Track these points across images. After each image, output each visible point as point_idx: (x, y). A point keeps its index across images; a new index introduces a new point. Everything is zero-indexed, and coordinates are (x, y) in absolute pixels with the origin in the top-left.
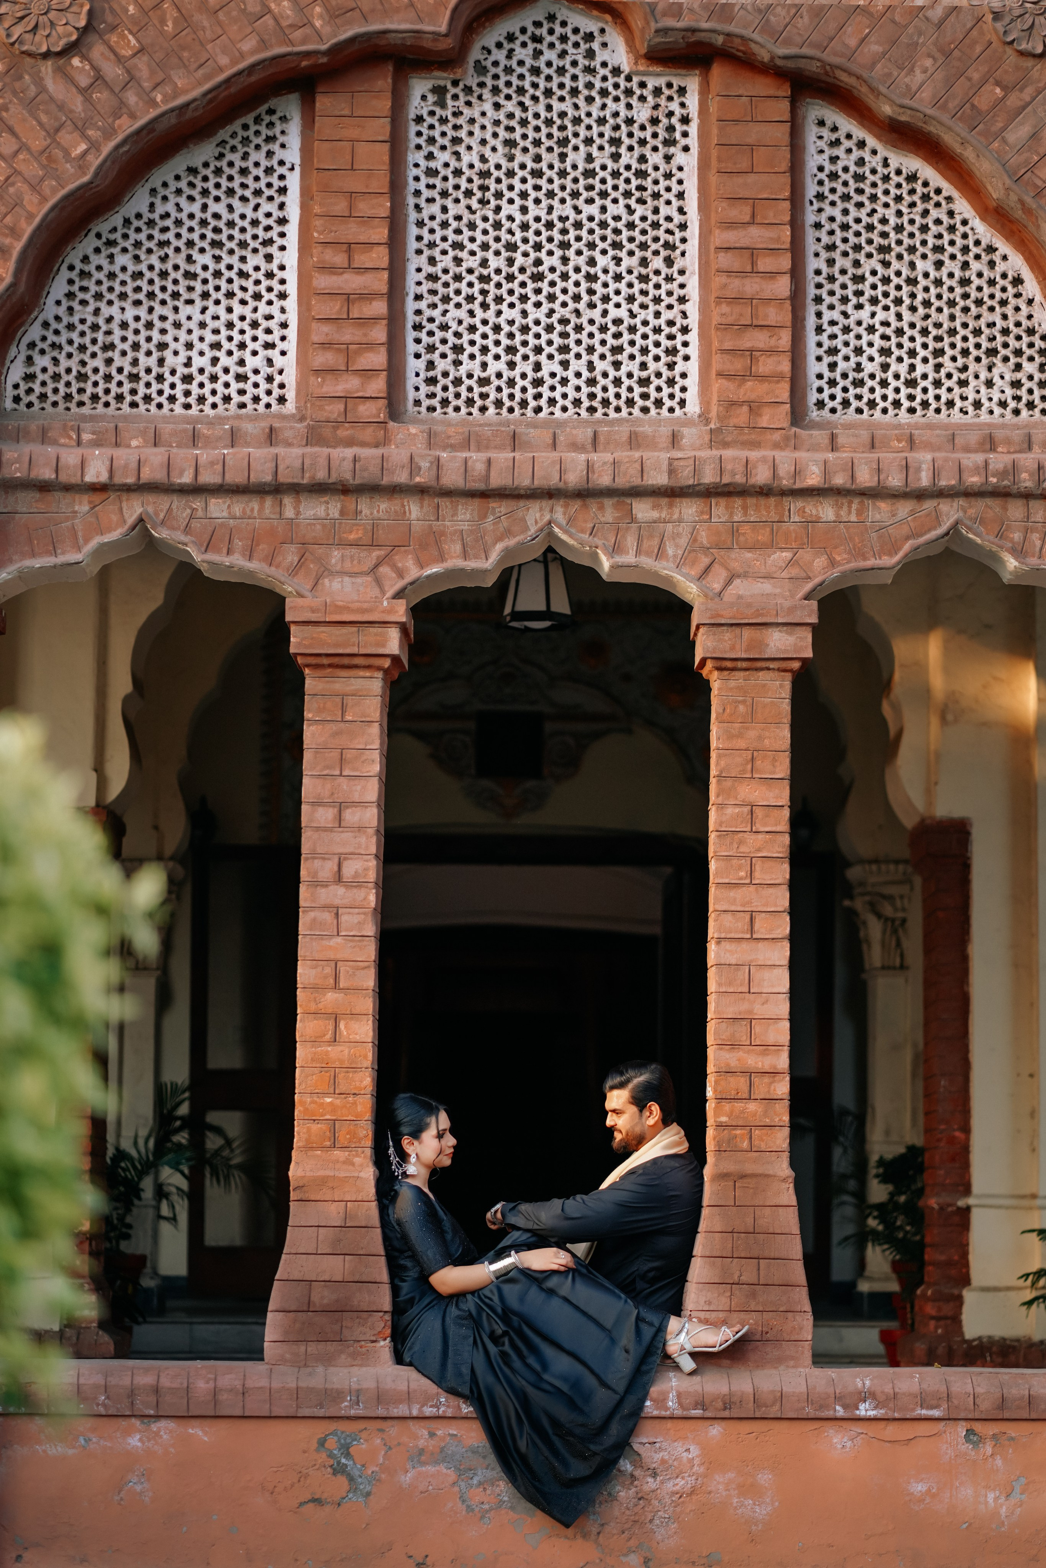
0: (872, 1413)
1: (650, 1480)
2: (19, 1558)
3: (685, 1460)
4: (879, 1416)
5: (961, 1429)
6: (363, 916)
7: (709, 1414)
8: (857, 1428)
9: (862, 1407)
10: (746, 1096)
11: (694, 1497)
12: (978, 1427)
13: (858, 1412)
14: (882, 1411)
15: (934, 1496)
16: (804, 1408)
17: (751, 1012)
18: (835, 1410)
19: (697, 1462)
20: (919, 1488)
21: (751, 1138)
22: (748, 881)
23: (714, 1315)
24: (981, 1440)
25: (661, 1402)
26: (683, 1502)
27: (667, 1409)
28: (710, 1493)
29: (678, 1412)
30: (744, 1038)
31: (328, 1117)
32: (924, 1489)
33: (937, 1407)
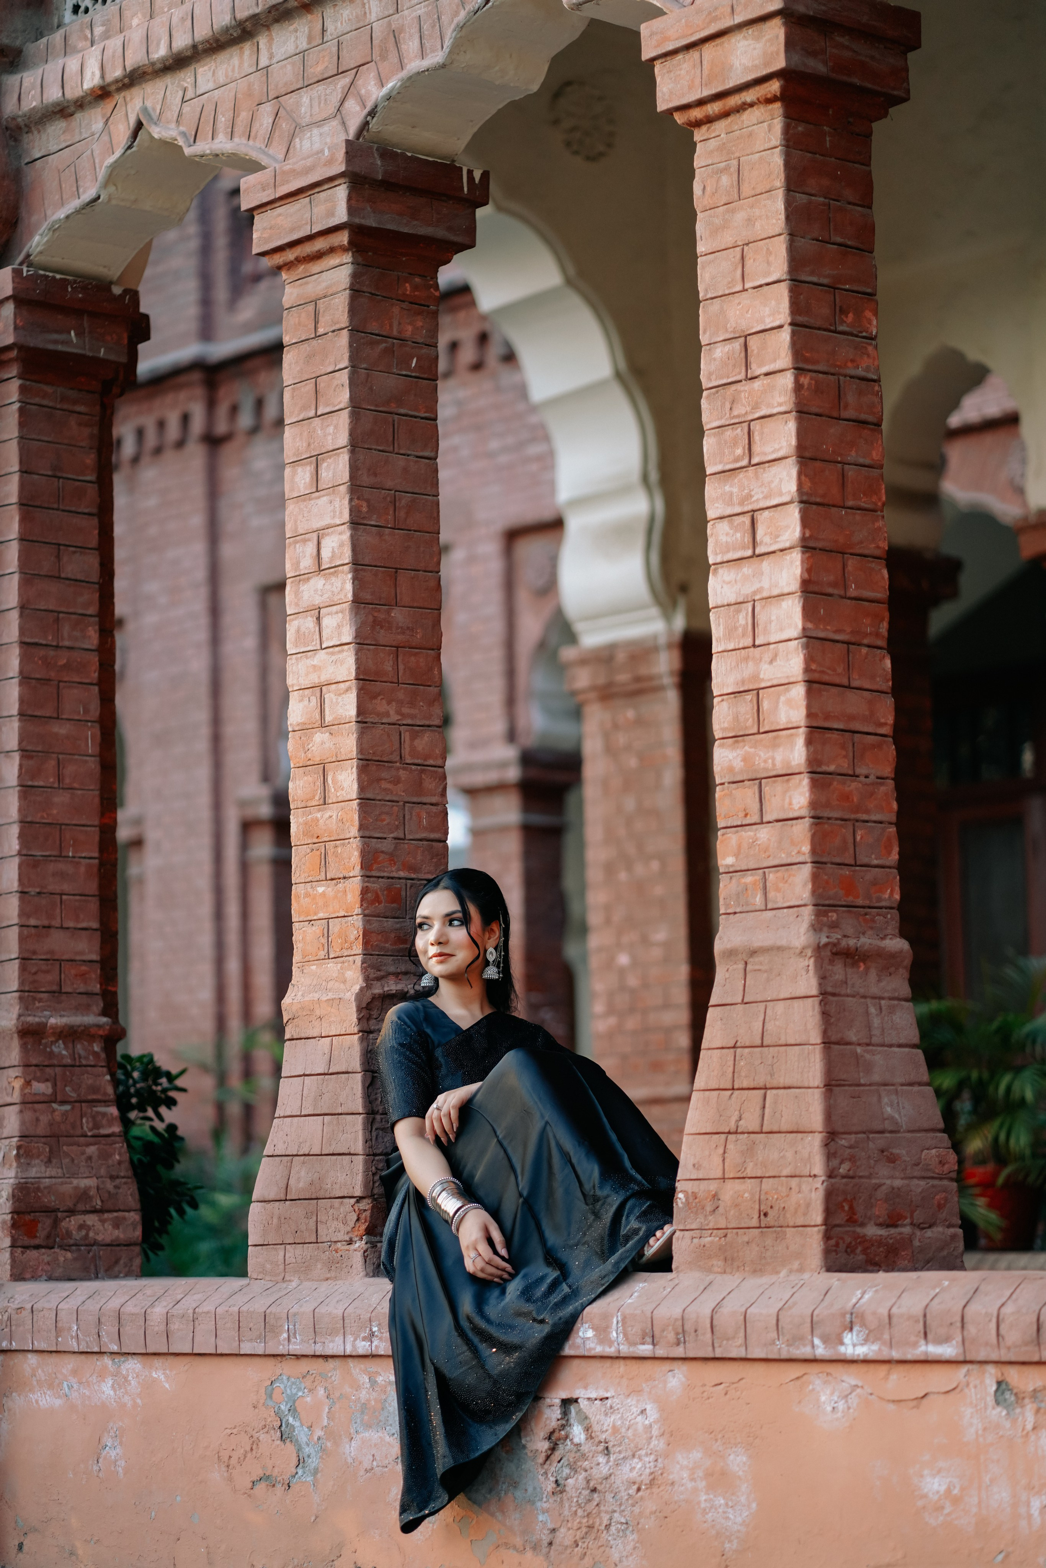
0: (861, 1351)
1: (602, 1459)
2: (20, 1546)
3: (640, 1428)
4: (871, 1356)
5: (990, 1378)
6: (340, 615)
7: (660, 1352)
8: (849, 1378)
9: (848, 1338)
10: (755, 818)
11: (655, 1490)
12: (1013, 1375)
13: (842, 1349)
14: (875, 1347)
15: (956, 1501)
16: (773, 1343)
17: (756, 677)
18: (813, 1346)
19: (655, 1432)
20: (936, 1487)
21: (765, 888)
22: (745, 462)
23: (703, 1185)
24: (1019, 1398)
25: (602, 1332)
26: (642, 1498)
27: (610, 1343)
28: (673, 1484)
29: (625, 1350)
30: (750, 721)
31: (321, 915)
32: (943, 1488)
33: (946, 1340)
